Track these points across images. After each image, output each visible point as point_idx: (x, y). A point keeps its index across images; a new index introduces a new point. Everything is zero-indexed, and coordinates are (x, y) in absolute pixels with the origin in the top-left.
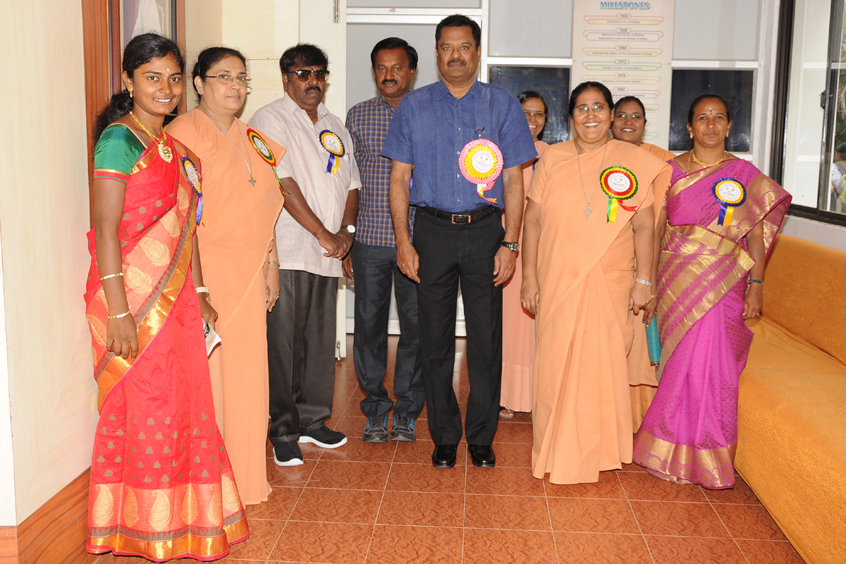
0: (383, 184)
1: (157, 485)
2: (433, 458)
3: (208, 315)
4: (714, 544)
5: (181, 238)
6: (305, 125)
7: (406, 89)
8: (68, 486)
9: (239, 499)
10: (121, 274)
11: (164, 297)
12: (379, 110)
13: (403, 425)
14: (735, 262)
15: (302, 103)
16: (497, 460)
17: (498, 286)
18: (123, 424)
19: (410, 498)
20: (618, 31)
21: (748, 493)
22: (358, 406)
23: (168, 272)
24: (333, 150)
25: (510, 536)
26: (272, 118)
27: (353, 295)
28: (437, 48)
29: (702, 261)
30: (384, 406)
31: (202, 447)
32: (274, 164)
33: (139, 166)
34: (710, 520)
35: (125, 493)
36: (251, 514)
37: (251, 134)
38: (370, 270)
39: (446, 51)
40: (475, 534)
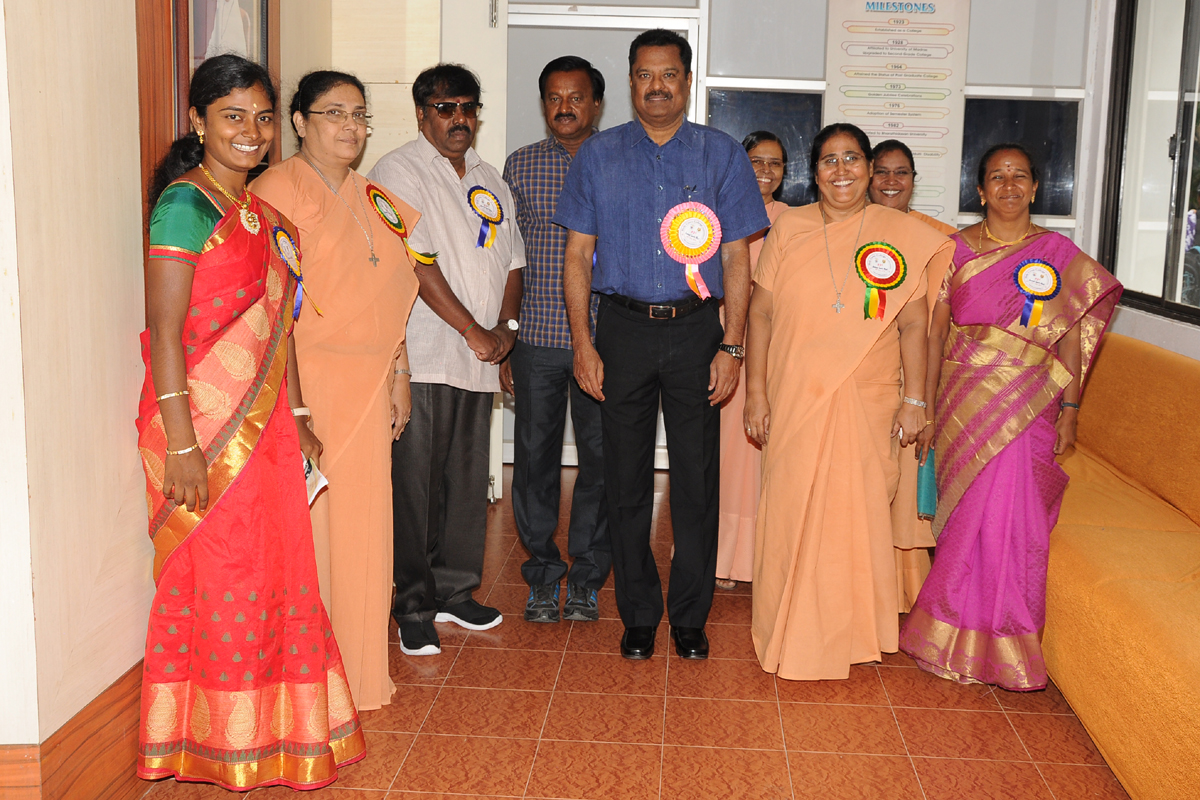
0: (555, 261)
1: (238, 686)
2: (622, 645)
3: (309, 448)
4: (1007, 769)
5: (272, 341)
6: (448, 178)
7: (588, 129)
8: (111, 687)
9: (352, 704)
10: (186, 393)
11: (249, 424)
12: (550, 157)
13: (580, 598)
14: (1045, 376)
15: (444, 149)
16: (710, 648)
17: (715, 405)
18: (190, 600)
19: (589, 701)
20: (891, 42)
21: (1057, 698)
22: (518, 569)
23: (253, 388)
24: (488, 215)
25: (726, 757)
26: (401, 169)
27: (512, 417)
28: (631, 74)
29: (1000, 375)
30: (554, 571)
31: (301, 632)
32: (404, 236)
33: (213, 241)
34: (1002, 736)
35: (193, 697)
36: (367, 724)
37: (373, 192)
38: (537, 382)
39: (643, 79)
40: (678, 754)
